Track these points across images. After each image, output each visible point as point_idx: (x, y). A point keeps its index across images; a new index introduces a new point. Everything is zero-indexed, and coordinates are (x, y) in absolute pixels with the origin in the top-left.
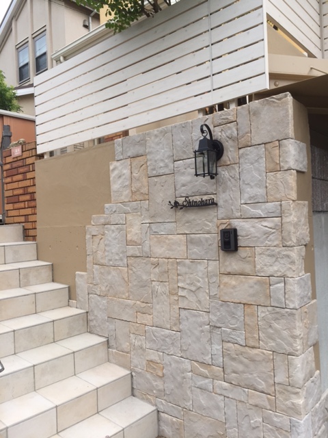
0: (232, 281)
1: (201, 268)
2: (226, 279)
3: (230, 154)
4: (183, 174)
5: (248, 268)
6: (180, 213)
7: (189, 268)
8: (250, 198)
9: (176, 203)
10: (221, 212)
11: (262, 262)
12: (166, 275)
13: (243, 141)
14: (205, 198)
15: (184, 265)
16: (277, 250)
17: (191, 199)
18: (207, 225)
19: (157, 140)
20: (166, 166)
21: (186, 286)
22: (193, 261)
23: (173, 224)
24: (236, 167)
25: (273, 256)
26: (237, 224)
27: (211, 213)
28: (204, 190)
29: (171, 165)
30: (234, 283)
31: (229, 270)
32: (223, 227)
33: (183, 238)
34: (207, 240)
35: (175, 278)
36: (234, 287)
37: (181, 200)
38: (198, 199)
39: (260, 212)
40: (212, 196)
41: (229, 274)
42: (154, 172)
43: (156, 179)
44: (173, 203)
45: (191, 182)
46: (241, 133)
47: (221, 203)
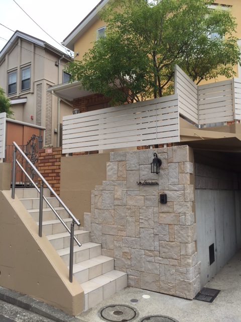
0: (164, 215)
1: (151, 210)
2: (161, 215)
3: (164, 164)
4: (144, 171)
5: (171, 210)
6: (141, 187)
7: (145, 210)
8: (172, 183)
9: (140, 183)
10: (160, 187)
11: (176, 207)
12: (134, 214)
13: (170, 160)
14: (153, 181)
15: (143, 209)
16: (182, 203)
17: (147, 181)
18: (154, 193)
19: (132, 155)
20: (136, 167)
21: (144, 218)
22: (147, 207)
23: (138, 192)
24: (167, 170)
25: (181, 205)
26: (166, 192)
27: (156, 187)
28: (153, 178)
29: (138, 167)
30: (165, 216)
31: (163, 211)
32: (161, 193)
33: (143, 197)
34: (153, 198)
35: (138, 214)
36: (165, 218)
37: (142, 182)
38: (150, 181)
39: (176, 188)
40: (157, 181)
41: (163, 212)
42: (130, 169)
43: (130, 172)
44: (138, 182)
45: (147, 174)
46: (169, 157)
47: (160, 184)
